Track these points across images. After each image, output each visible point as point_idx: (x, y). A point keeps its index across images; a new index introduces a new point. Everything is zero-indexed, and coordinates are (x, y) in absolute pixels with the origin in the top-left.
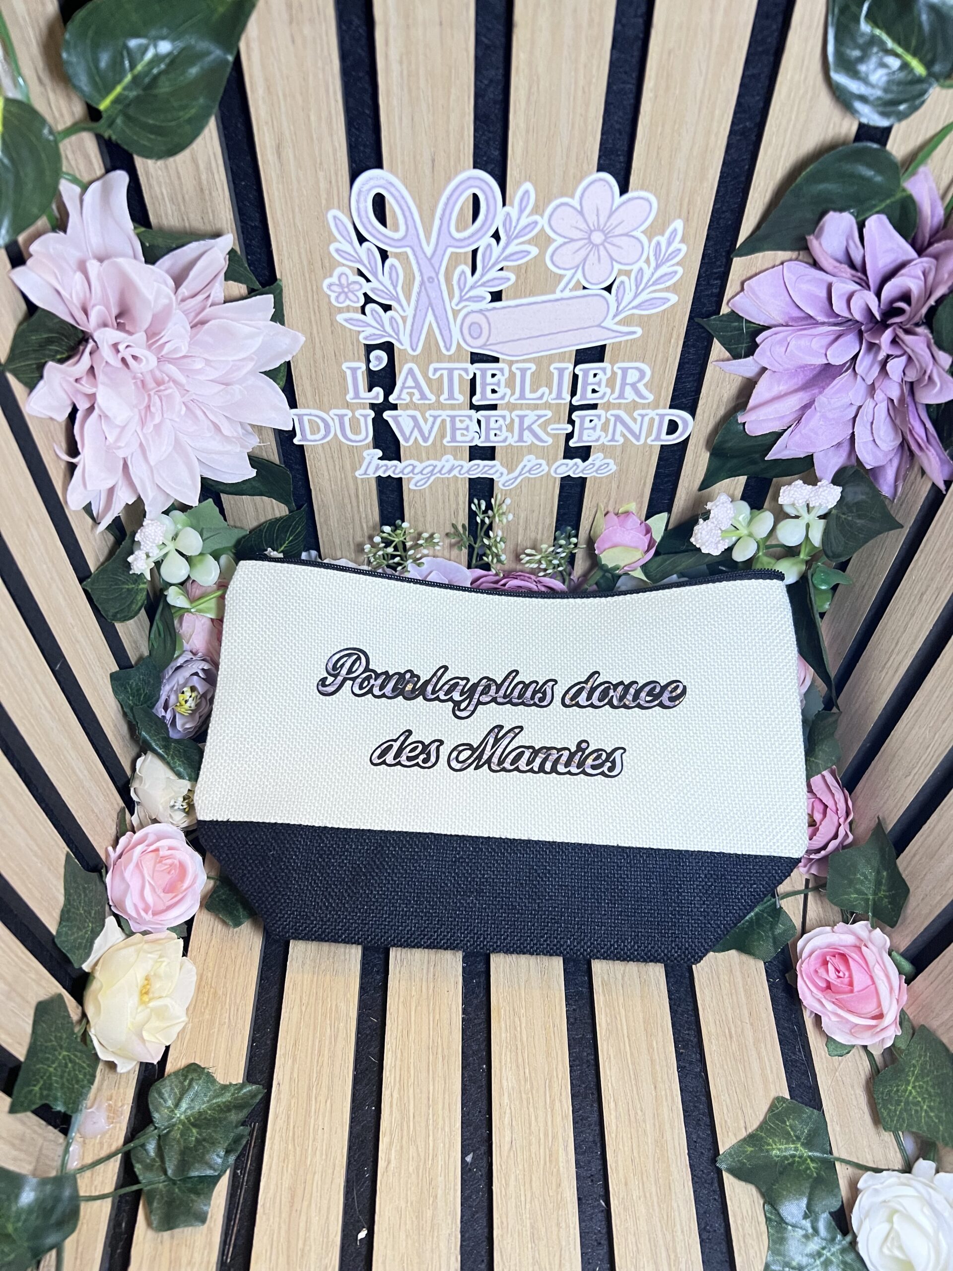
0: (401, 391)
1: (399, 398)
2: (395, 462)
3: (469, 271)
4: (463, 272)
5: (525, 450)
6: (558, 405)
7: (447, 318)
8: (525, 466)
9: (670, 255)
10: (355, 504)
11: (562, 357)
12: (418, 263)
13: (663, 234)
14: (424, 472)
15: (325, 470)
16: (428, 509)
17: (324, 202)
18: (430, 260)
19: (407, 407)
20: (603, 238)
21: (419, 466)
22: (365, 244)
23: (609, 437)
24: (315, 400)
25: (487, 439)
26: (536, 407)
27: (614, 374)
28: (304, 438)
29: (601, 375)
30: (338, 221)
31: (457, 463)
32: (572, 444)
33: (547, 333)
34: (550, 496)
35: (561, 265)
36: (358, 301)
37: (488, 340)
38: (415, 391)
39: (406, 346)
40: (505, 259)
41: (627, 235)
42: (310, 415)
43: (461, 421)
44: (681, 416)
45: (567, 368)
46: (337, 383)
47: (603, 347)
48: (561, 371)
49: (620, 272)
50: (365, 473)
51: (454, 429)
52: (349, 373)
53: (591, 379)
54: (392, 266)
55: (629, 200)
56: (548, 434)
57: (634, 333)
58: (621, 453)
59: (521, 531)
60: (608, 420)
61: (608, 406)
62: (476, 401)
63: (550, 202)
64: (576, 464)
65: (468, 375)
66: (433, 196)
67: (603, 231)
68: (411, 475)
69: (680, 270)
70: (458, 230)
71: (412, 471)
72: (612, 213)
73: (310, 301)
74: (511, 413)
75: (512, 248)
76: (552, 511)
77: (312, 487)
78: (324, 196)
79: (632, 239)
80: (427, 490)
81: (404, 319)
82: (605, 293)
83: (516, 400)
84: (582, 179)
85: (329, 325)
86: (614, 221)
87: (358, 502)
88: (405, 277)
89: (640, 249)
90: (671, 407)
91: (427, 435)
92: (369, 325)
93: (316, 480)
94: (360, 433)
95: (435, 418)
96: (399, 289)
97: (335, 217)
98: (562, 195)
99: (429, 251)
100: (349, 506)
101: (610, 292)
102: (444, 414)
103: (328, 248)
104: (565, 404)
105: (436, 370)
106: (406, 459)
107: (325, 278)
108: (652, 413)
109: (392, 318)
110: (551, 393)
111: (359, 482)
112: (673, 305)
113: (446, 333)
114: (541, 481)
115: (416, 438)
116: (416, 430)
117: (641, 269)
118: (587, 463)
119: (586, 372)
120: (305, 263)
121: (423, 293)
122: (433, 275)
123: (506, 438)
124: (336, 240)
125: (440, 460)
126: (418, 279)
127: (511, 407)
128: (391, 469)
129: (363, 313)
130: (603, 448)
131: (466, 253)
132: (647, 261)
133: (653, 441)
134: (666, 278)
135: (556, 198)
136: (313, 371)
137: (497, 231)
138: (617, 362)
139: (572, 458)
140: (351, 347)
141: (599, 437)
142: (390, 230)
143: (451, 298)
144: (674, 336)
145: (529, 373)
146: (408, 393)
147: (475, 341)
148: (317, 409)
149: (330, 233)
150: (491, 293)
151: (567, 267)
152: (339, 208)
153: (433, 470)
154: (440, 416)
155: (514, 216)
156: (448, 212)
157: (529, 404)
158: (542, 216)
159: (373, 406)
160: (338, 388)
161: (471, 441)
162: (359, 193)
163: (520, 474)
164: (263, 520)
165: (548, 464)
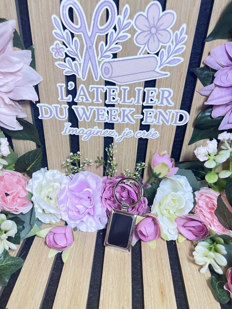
0: (79, 97)
1: (78, 100)
2: (76, 128)
3: (104, 44)
4: (102, 44)
5: (125, 126)
6: (138, 106)
7: (96, 65)
8: (125, 132)
9: (181, 40)
10: (61, 146)
11: (139, 84)
12: (85, 39)
13: (178, 30)
14: (87, 133)
15: (50, 131)
16: (89, 149)
17: (50, 11)
18: (90, 38)
19: (81, 104)
20: (156, 31)
21: (86, 131)
22: (66, 30)
23: (157, 121)
24: (47, 100)
25: (111, 120)
26: (129, 106)
27: (159, 93)
28: (42, 116)
29: (154, 93)
30: (56, 20)
31: (100, 130)
32: (143, 123)
33: (134, 73)
34: (134, 146)
35: (140, 43)
36: (63, 56)
37: (111, 75)
38: (84, 97)
39: (81, 77)
40: (118, 39)
41: (165, 30)
42: (45, 106)
43: (101, 111)
44: (184, 113)
45: (141, 89)
46: (55, 92)
47: (155, 80)
48: (139, 90)
49: (162, 47)
50: (65, 133)
51: (98, 115)
52: (59, 88)
53: (150, 95)
54: (76, 41)
55: (166, 13)
56: (134, 119)
57: (167, 74)
58: (161, 128)
59: (123, 161)
60: (156, 113)
61: (157, 107)
62: (107, 102)
63: (136, 13)
64: (144, 132)
65: (104, 91)
66: (91, 9)
67: (155, 27)
68: (82, 134)
69: (185, 46)
70: (101, 25)
71: (83, 133)
72: (159, 19)
73: (45, 56)
74: (120, 109)
75: (121, 34)
76: (135, 153)
77: (45, 138)
78: (50, 8)
79: (166, 32)
80: (88, 141)
81: (80, 64)
82: (156, 56)
83: (122, 103)
84: (148, 4)
85: (52, 66)
86: (160, 23)
87: (62, 145)
88: (80, 46)
89: (170, 36)
90: (181, 109)
91: (88, 117)
92: (67, 67)
93: (47, 135)
94: (63, 115)
95: (92, 109)
96: (78, 51)
97: (54, 18)
98: (140, 11)
99: (89, 34)
100: (59, 147)
101: (158, 56)
102: (95, 108)
103: (52, 32)
104: (140, 105)
105: (92, 88)
106: (80, 127)
107: (51, 45)
108: (173, 111)
109: (75, 64)
110: (135, 100)
111: (63, 136)
112: (182, 63)
113: (96, 71)
114: (131, 139)
115: (84, 118)
116: (84, 115)
117: (170, 46)
118: (148, 132)
119: (148, 91)
120: (43, 39)
121: (87, 53)
122: (91, 45)
123: (118, 119)
124: (55, 29)
125: (93, 128)
126: (85, 47)
127: (120, 106)
128: (75, 131)
129: (65, 62)
130: (155, 126)
131: (103, 36)
132: (172, 42)
133: (174, 124)
134: (179, 50)
135: (138, 12)
136: (46, 87)
137: (115, 26)
138: (160, 88)
139: (143, 130)
140: (60, 76)
141: (153, 121)
142: (75, 24)
143: (98, 56)
144: (182, 77)
145: (127, 91)
146: (81, 98)
147: (107, 75)
148: (47, 104)
149: (53, 25)
150: (113, 54)
151: (142, 44)
152: (56, 14)
153: (90, 133)
154: (93, 109)
155: (122, 19)
156: (97, 16)
157: (127, 105)
158: (132, 20)
159: (69, 103)
160: (55, 95)
161: (105, 120)
162: (63, 7)
163: (123, 137)
164: (27, 151)
165: (134, 132)
